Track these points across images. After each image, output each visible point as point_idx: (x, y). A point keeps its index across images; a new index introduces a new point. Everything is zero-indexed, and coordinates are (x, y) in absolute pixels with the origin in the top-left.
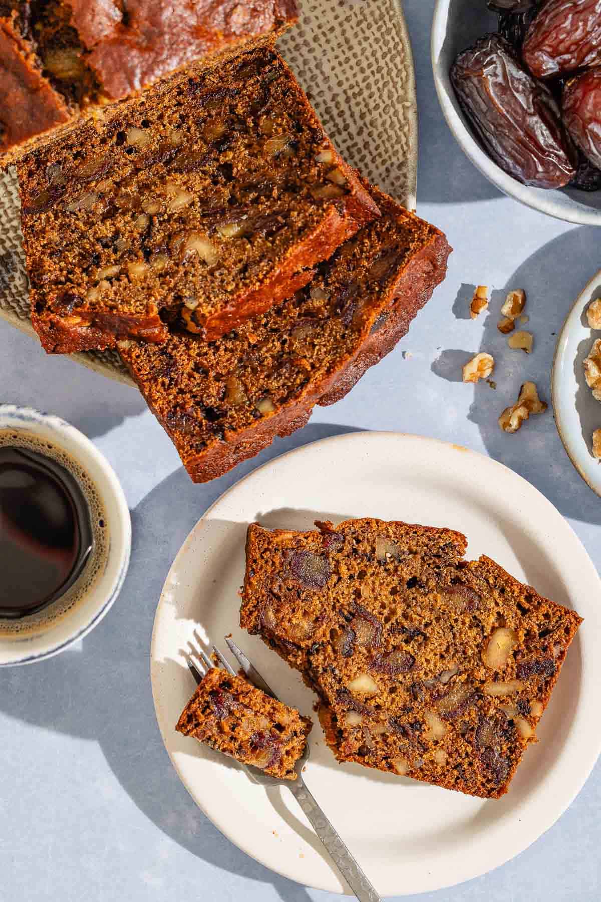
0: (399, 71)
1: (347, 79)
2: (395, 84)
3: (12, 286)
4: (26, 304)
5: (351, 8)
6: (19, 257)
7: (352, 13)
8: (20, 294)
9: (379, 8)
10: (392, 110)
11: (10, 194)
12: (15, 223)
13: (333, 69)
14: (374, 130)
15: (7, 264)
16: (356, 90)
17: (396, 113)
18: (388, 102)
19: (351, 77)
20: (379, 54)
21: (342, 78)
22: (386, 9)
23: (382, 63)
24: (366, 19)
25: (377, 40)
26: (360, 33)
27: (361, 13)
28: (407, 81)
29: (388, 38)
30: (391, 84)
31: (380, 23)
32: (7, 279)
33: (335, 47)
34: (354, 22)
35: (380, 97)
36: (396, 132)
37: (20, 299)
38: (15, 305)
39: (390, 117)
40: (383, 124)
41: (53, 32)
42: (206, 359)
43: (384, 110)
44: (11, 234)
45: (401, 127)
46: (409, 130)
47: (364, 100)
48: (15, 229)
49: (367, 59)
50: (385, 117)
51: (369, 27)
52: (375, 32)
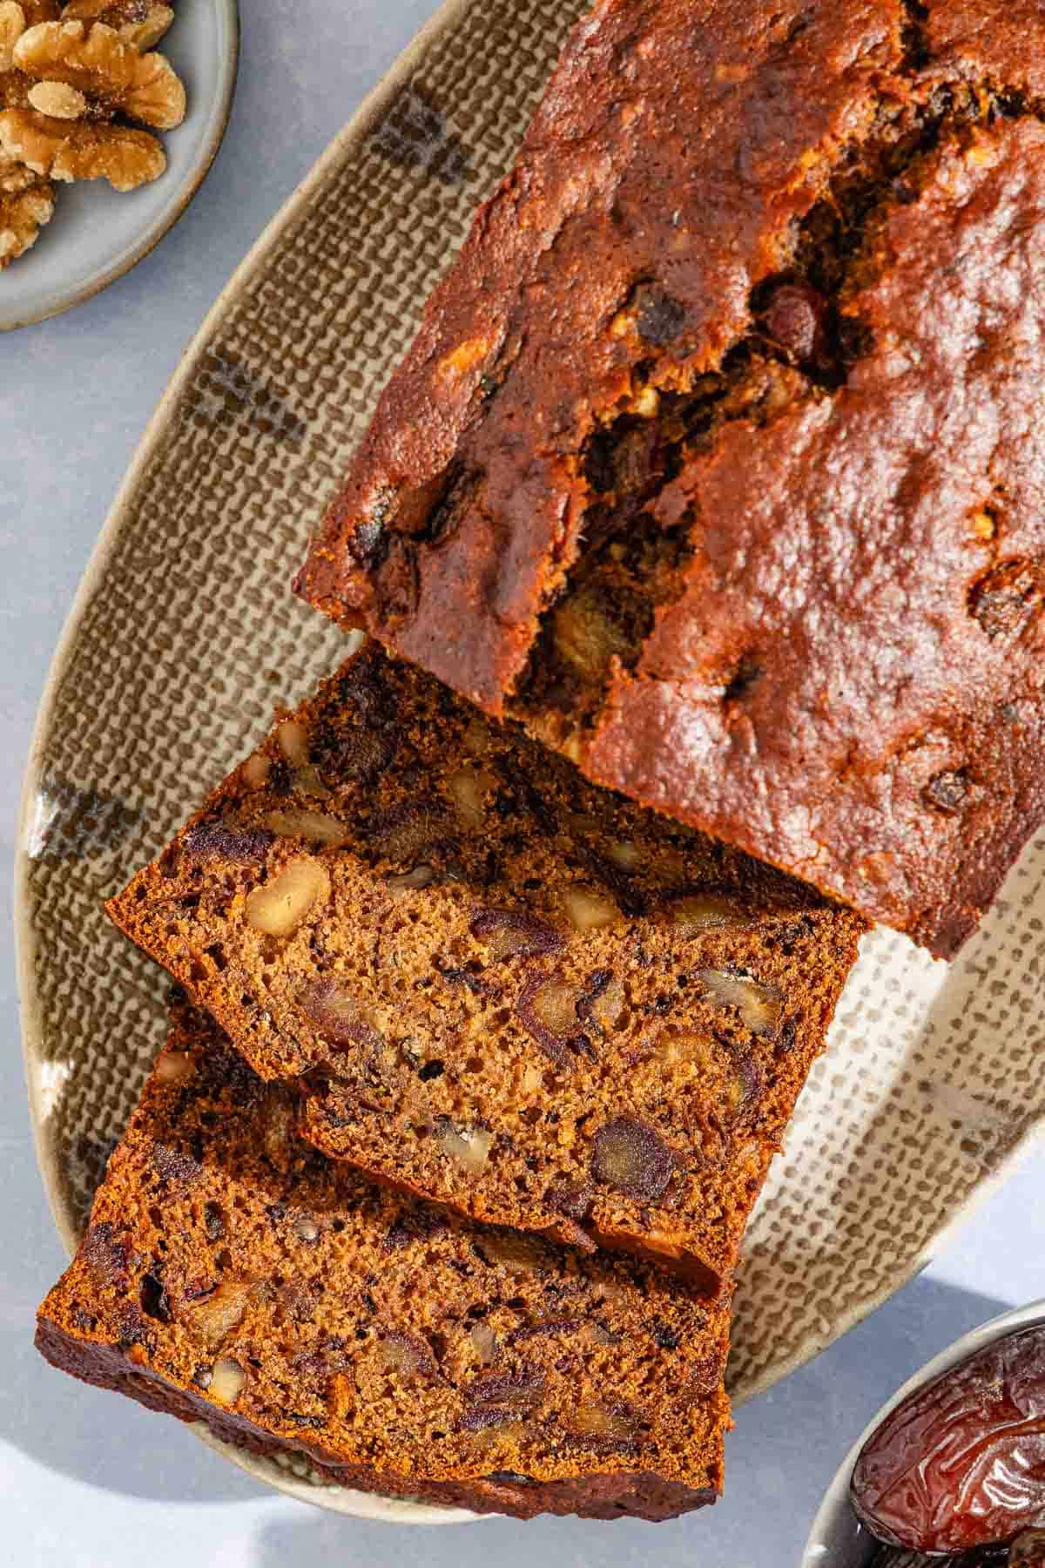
0: (871, 1272)
1: (805, 1180)
2: (844, 1279)
3: (81, 863)
4: (68, 909)
5: (928, 1109)
6: (143, 835)
7: (920, 1115)
8: (78, 885)
9: (955, 1163)
10: (798, 1302)
11: (240, 746)
12: (196, 788)
13: (809, 1143)
14: (749, 1288)
15: (116, 826)
16: (797, 1209)
17: (798, 1313)
18: (809, 1284)
19: (812, 1184)
20: (879, 1213)
21: (802, 1169)
22: (962, 1180)
23: (868, 1228)
24: (923, 1150)
25: (900, 1193)
26: (895, 1152)
27: (930, 1135)
28: (863, 1298)
29: (916, 1213)
30: (842, 1270)
31: (932, 1182)
32: (88, 846)
33: (847, 1123)
34: (908, 1129)
35: (811, 1263)
36: (767, 1333)
37: (69, 890)
38: (51, 893)
39: (785, 1307)
40: (769, 1299)
41: (626, 580)
42: (239, 1220)
43: (792, 1286)
44: (172, 795)
45: (780, 1338)
46: (783, 1358)
47: (789, 1234)
48: (187, 795)
49: (861, 1194)
50: (780, 1294)
51: (915, 1164)
52: (912, 1182)
